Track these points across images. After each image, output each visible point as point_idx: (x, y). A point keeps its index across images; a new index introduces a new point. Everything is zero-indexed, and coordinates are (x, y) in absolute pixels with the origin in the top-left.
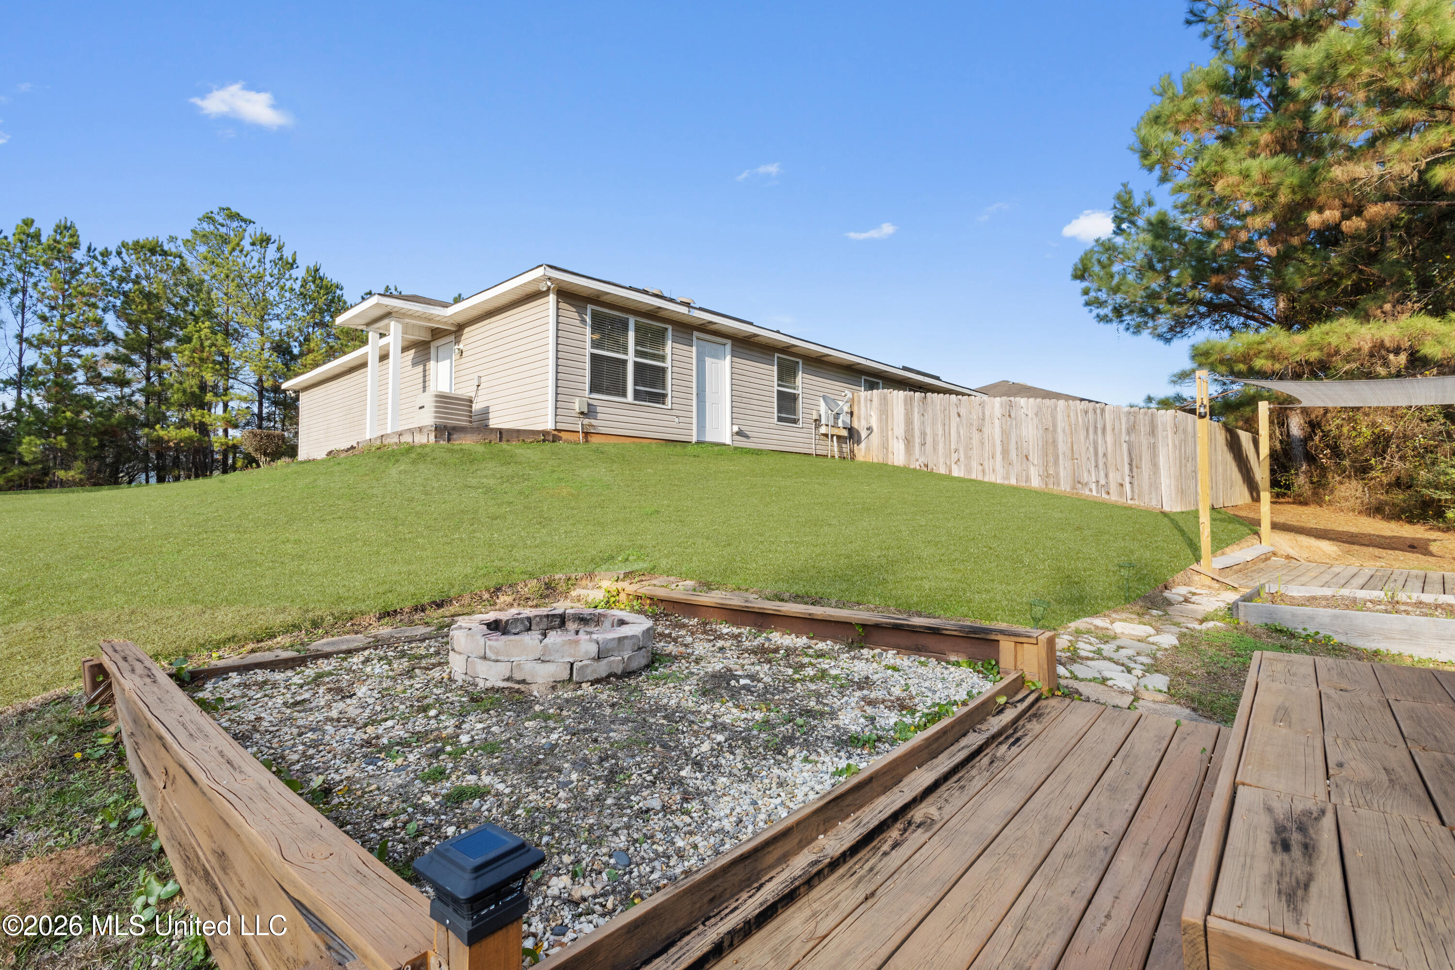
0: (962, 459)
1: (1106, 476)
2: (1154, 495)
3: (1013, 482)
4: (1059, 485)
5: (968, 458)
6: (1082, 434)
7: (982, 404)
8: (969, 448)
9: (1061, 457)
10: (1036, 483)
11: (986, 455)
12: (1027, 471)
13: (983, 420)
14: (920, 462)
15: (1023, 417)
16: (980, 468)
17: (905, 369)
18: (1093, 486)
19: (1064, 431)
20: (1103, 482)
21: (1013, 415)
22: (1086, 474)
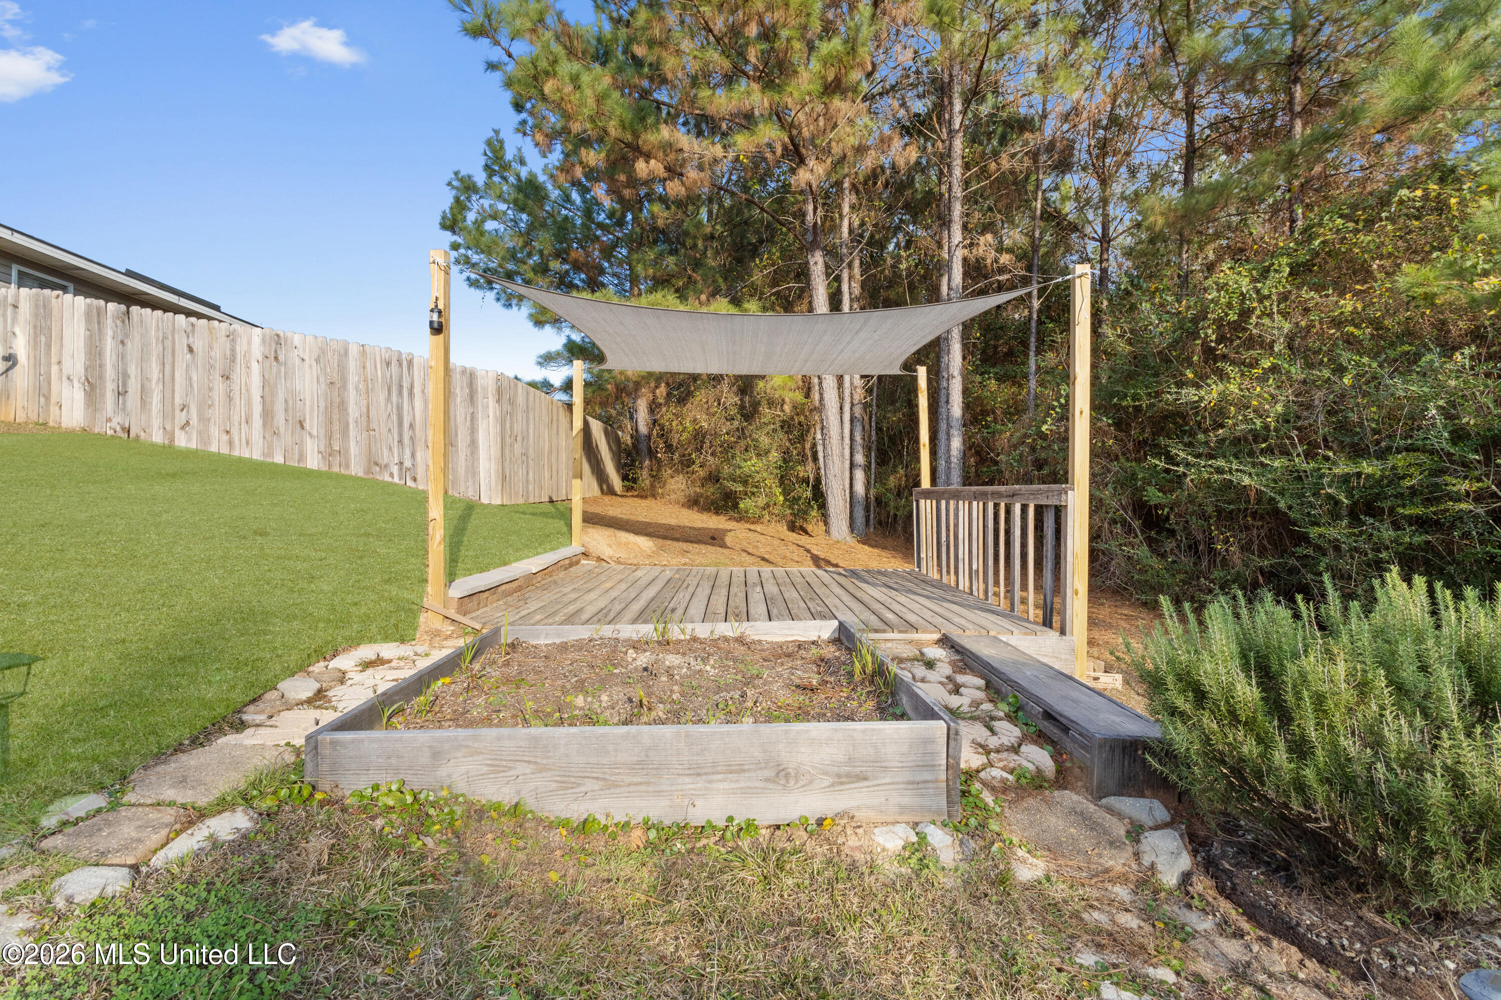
0: (194, 421)
1: (413, 455)
2: (470, 483)
3: (279, 459)
4: (347, 466)
5: (204, 420)
6: (382, 397)
7: (231, 336)
8: (205, 405)
9: (352, 426)
10: (313, 462)
11: (236, 418)
12: (301, 444)
13: (233, 360)
14: (114, 424)
15: (297, 361)
16: (225, 438)
17: (129, 274)
18: (395, 470)
19: (357, 388)
20: (408, 463)
21: (281, 358)
22: (386, 452)
